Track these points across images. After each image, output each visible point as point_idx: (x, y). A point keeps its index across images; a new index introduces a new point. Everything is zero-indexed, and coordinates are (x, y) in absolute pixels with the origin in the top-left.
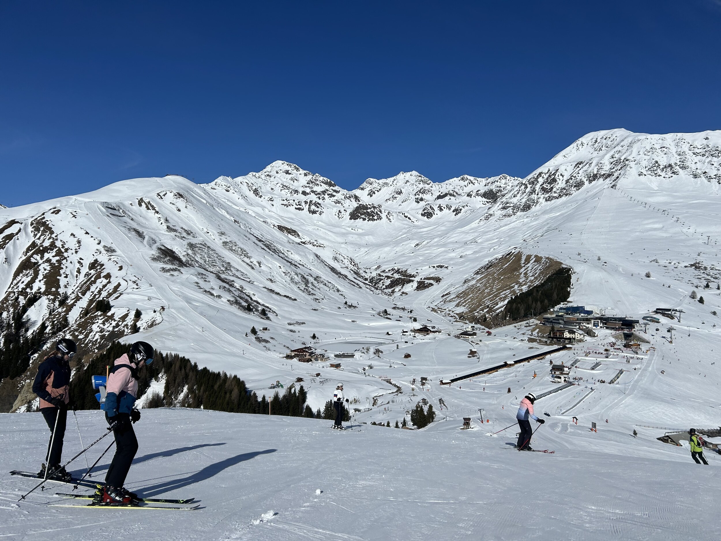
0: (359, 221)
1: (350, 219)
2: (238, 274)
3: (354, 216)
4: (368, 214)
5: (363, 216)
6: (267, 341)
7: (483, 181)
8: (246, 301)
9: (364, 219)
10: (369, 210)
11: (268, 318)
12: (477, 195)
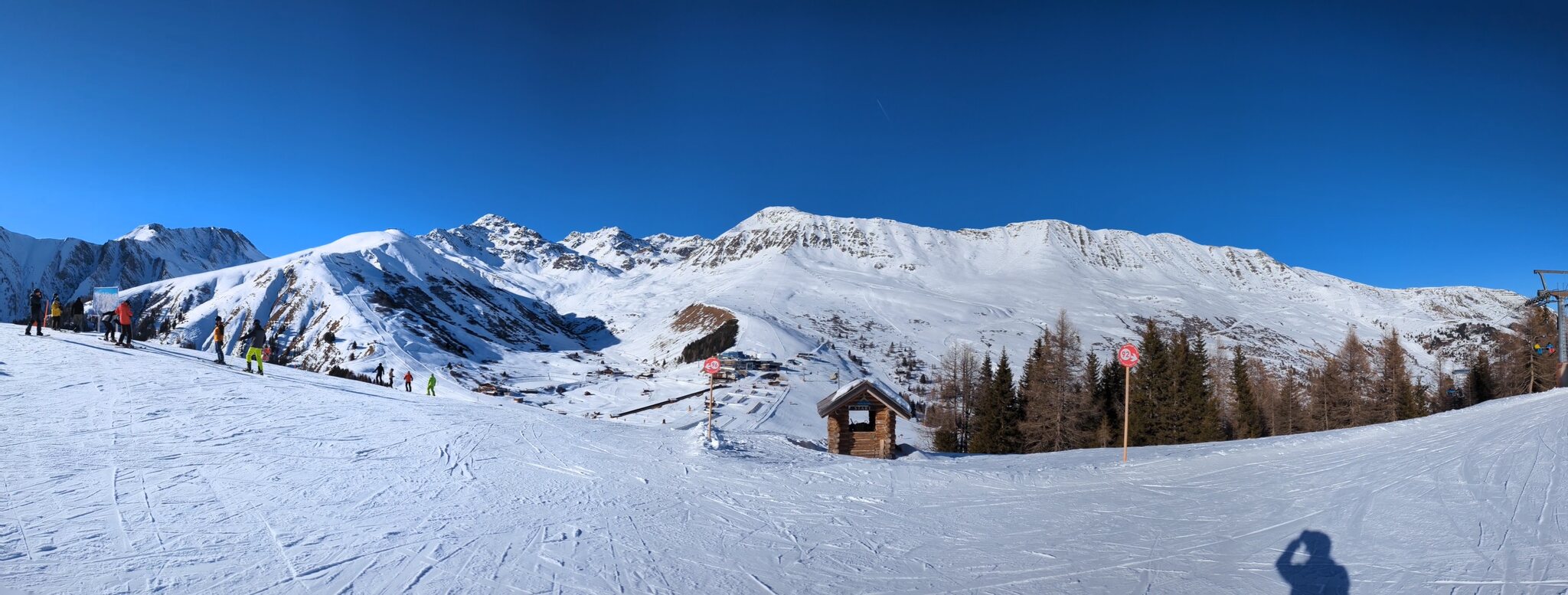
0: (561, 270)
1: (554, 268)
2: (441, 315)
3: (557, 265)
4: (571, 264)
5: (566, 266)
6: (460, 376)
7: (682, 240)
8: (446, 339)
9: (567, 269)
10: (572, 261)
11: (465, 356)
12: (674, 251)
